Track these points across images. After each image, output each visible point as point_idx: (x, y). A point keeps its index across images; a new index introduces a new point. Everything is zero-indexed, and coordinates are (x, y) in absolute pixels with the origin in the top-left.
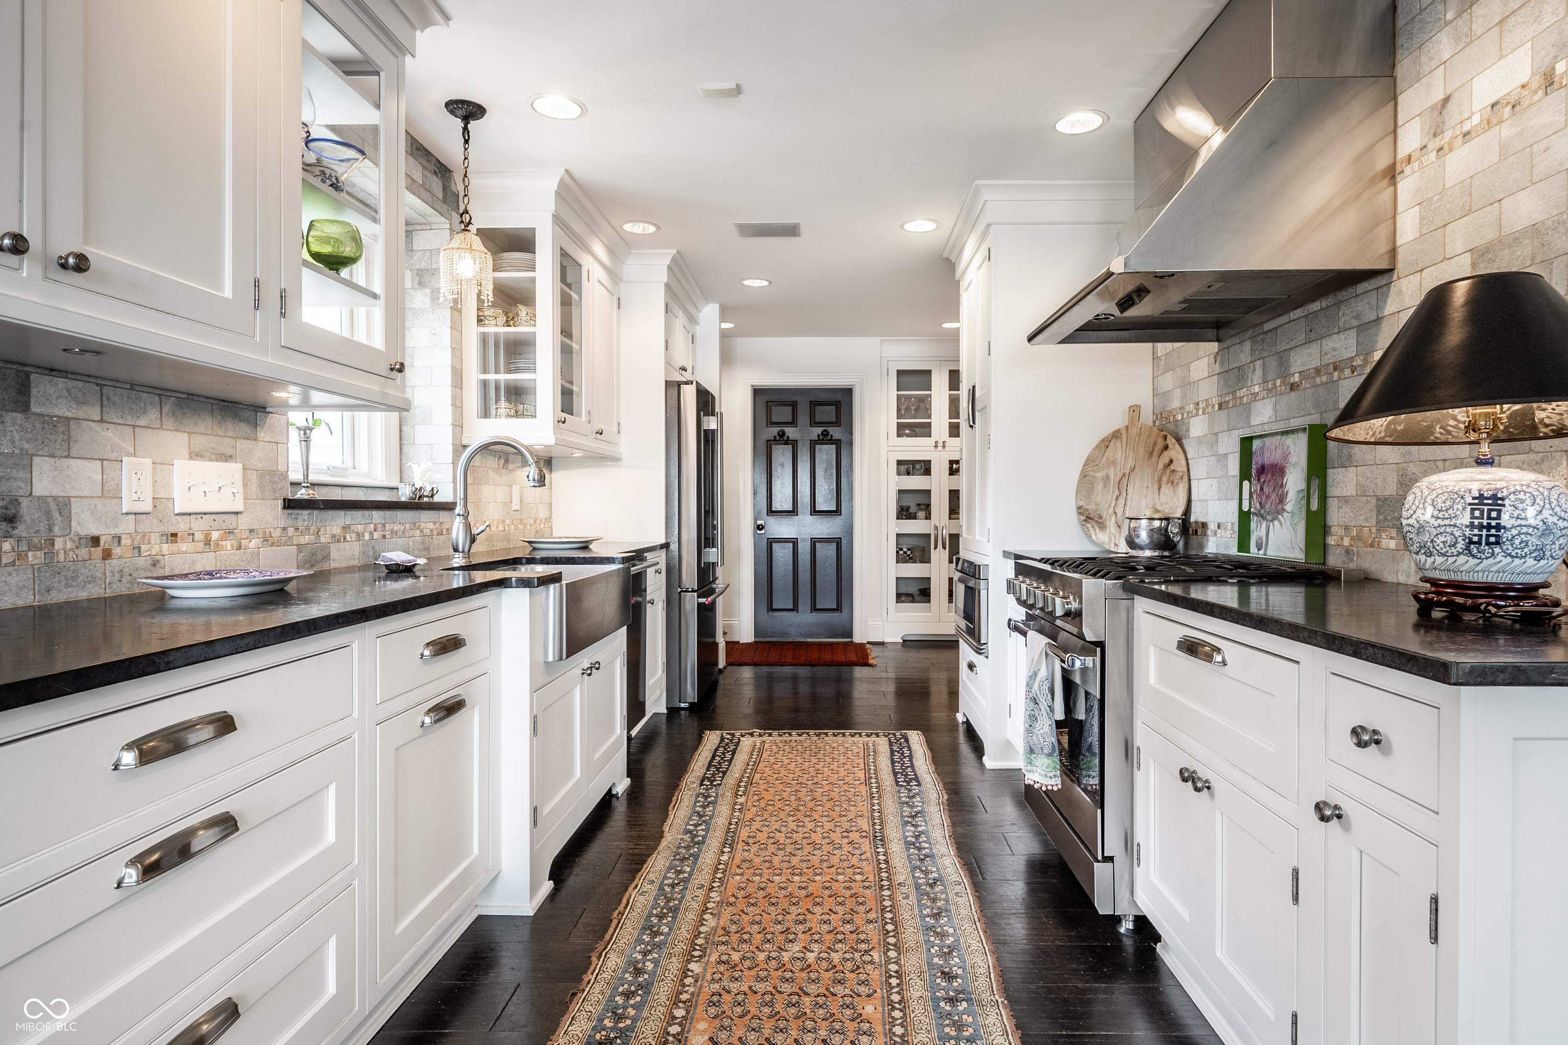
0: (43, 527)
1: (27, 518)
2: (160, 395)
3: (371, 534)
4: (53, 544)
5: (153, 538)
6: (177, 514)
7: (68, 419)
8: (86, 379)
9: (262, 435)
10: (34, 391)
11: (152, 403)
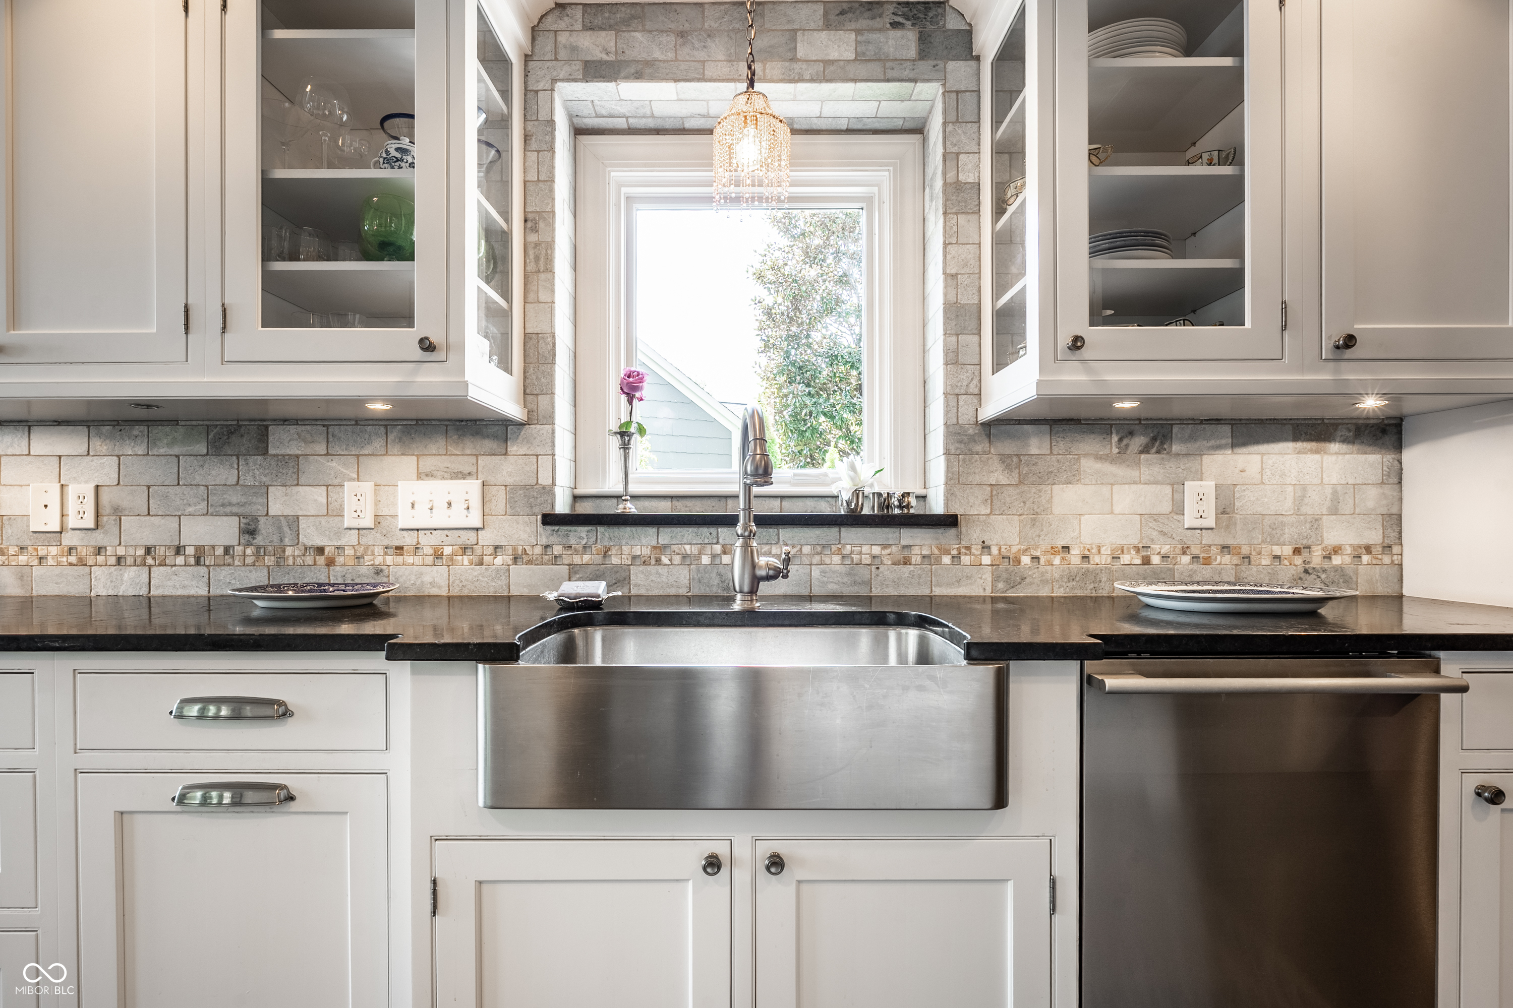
0: (276, 538)
1: (263, 531)
2: (386, 426)
4: (284, 551)
5: (376, 550)
6: (402, 530)
7: (297, 456)
8: (313, 423)
9: (515, 448)
10: (271, 438)
11: (376, 434)
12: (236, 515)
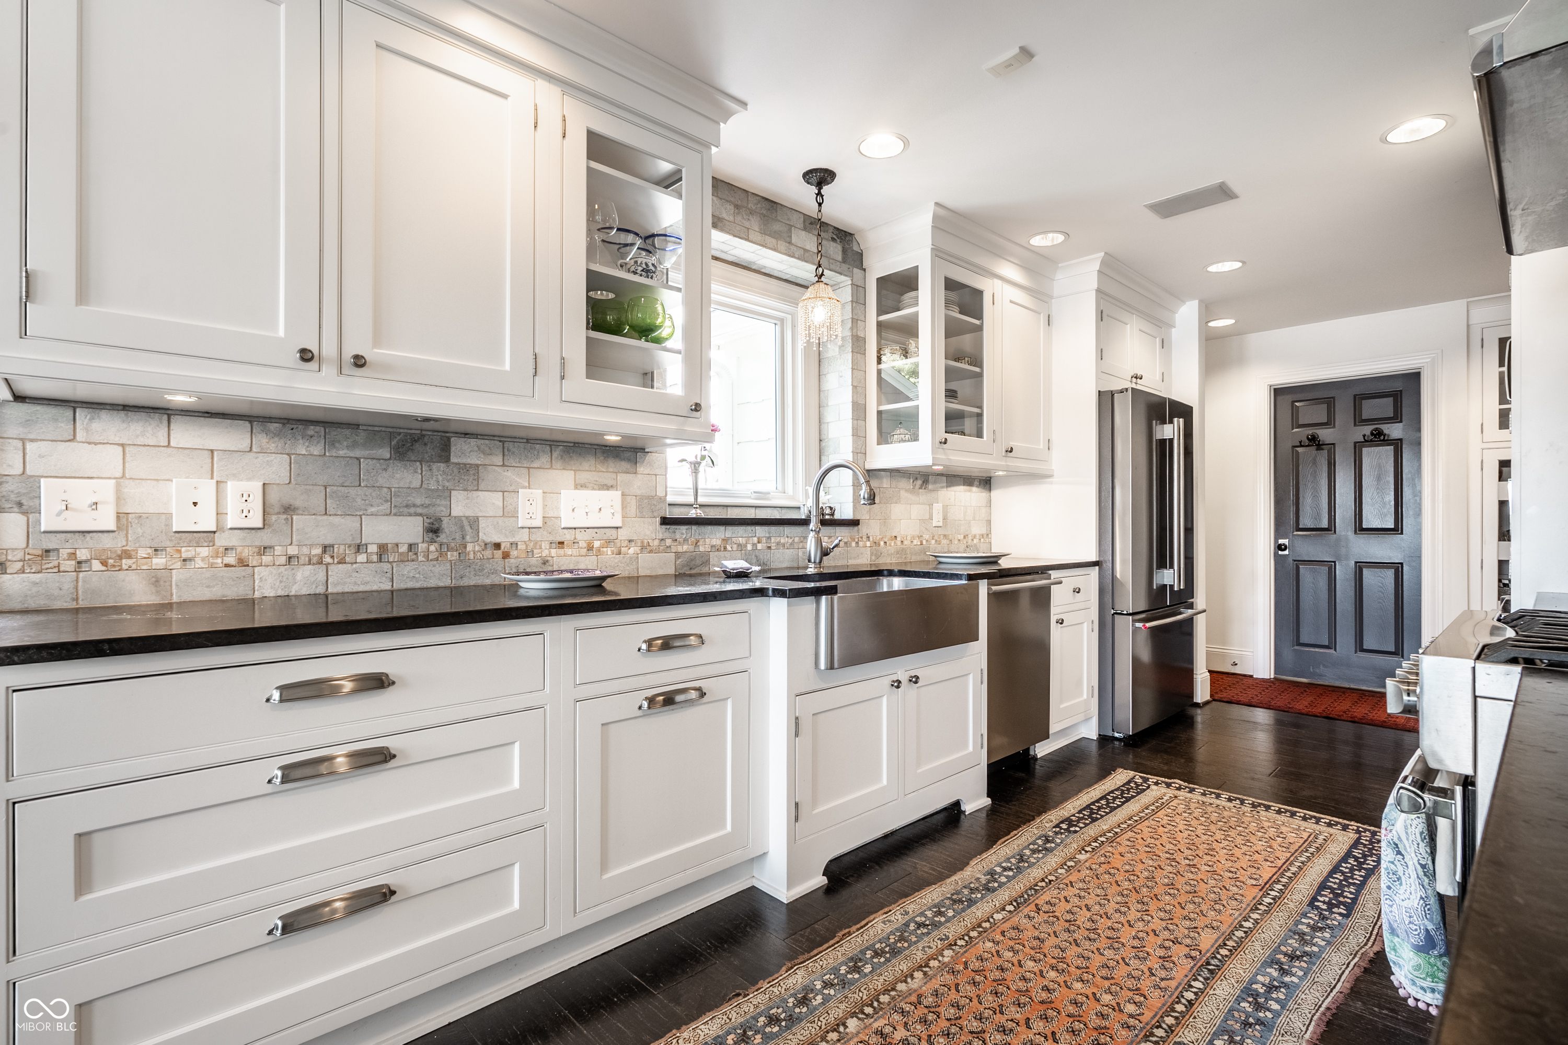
0: (458, 536)
1: (446, 530)
2: (550, 446)
3: (754, 545)
4: (465, 547)
5: (543, 544)
6: (564, 528)
7: (478, 466)
8: (491, 438)
9: (642, 469)
10: (453, 449)
11: (544, 451)
12: (421, 515)
